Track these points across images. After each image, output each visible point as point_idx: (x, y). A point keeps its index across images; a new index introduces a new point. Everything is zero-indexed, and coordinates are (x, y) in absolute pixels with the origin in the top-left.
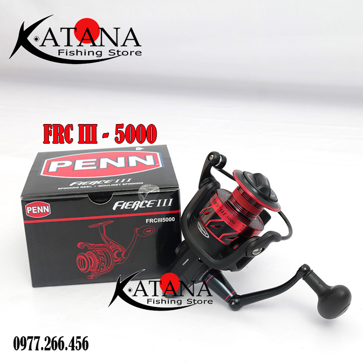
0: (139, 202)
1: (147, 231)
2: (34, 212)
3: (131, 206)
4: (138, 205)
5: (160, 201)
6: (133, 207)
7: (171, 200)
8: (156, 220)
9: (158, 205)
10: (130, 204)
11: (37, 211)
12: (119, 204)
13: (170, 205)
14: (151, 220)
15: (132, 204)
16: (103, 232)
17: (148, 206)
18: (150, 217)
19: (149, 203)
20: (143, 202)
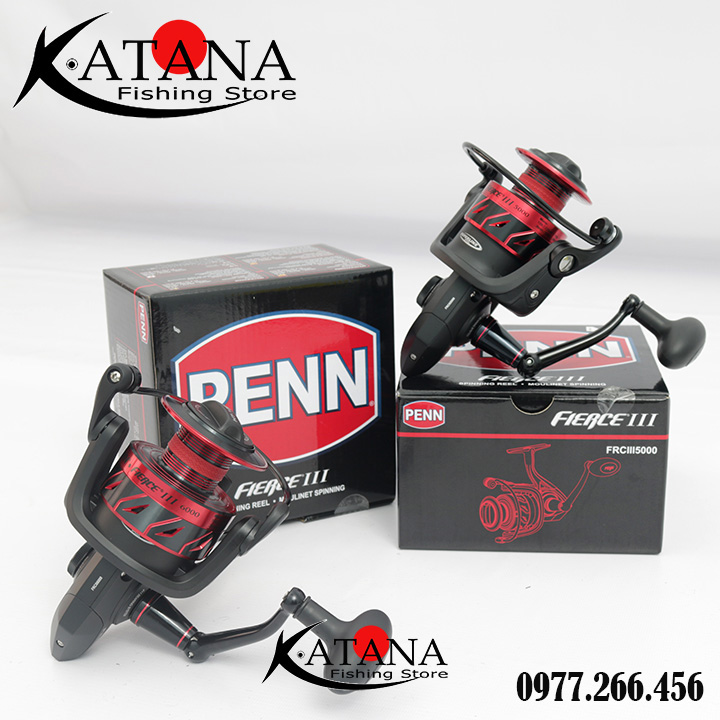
0: (598, 415)
1: (607, 468)
2: (416, 419)
3: (583, 422)
4: (595, 420)
5: (634, 416)
6: (586, 424)
7: (654, 416)
8: (623, 450)
9: (631, 424)
10: (582, 417)
11: (422, 417)
12: (564, 416)
13: (651, 424)
14: (616, 449)
15: (586, 417)
16: (529, 463)
17: (612, 423)
18: (614, 443)
19: (615, 419)
20: (604, 416)
